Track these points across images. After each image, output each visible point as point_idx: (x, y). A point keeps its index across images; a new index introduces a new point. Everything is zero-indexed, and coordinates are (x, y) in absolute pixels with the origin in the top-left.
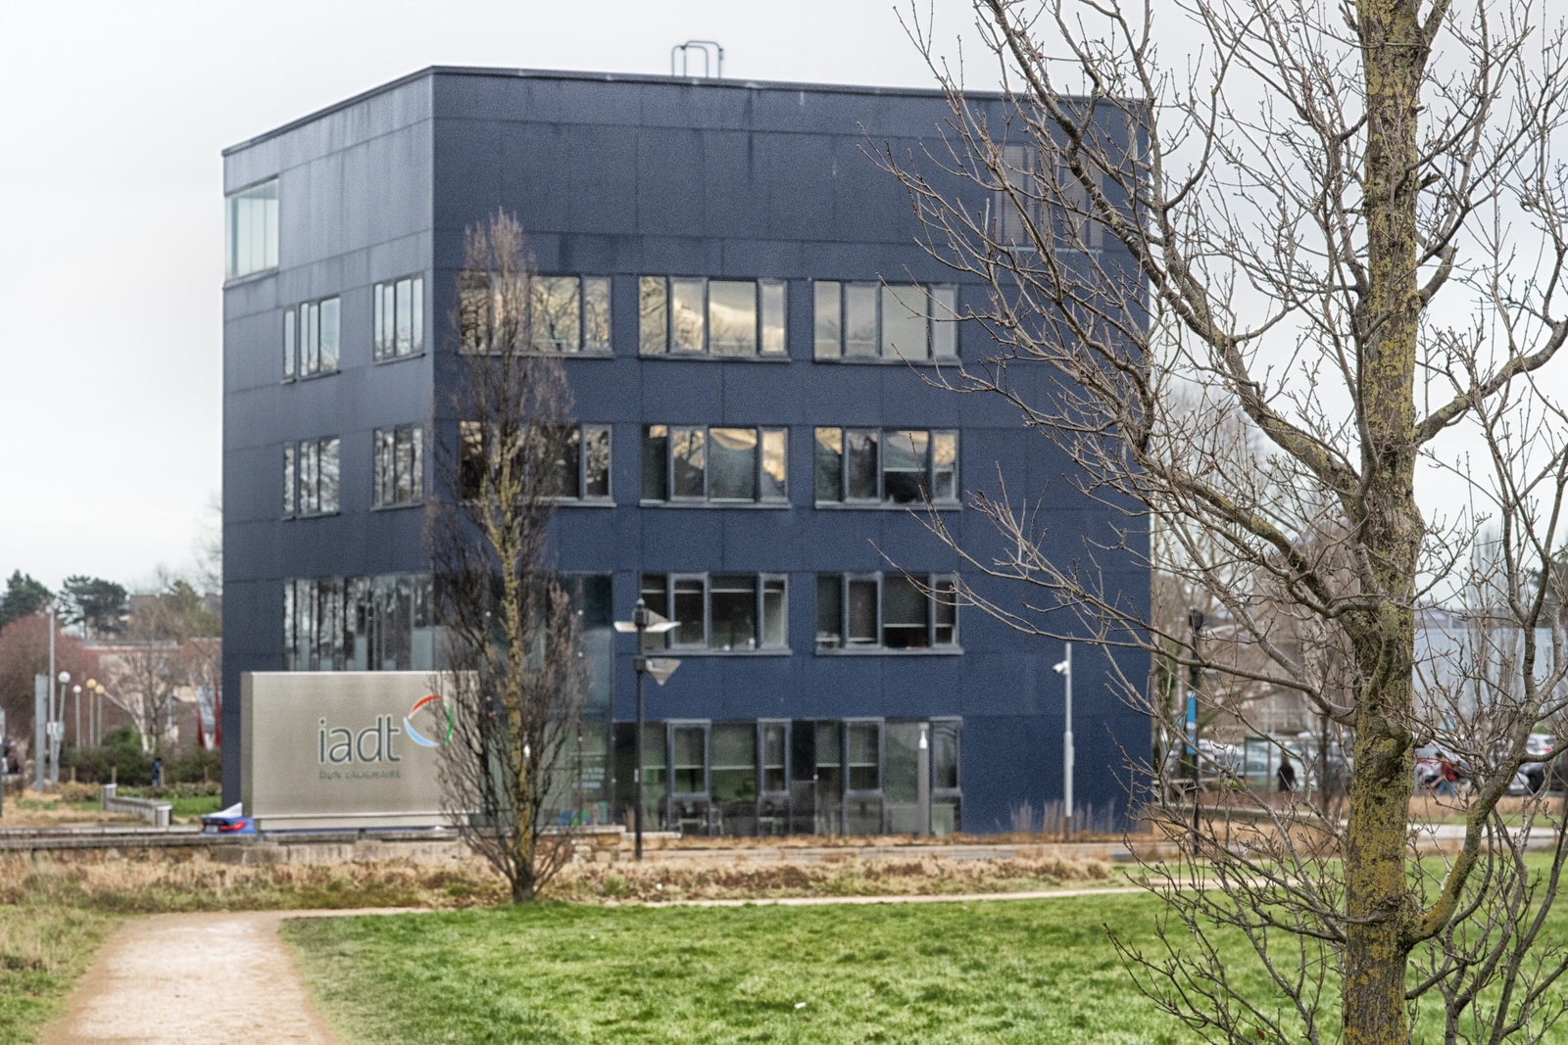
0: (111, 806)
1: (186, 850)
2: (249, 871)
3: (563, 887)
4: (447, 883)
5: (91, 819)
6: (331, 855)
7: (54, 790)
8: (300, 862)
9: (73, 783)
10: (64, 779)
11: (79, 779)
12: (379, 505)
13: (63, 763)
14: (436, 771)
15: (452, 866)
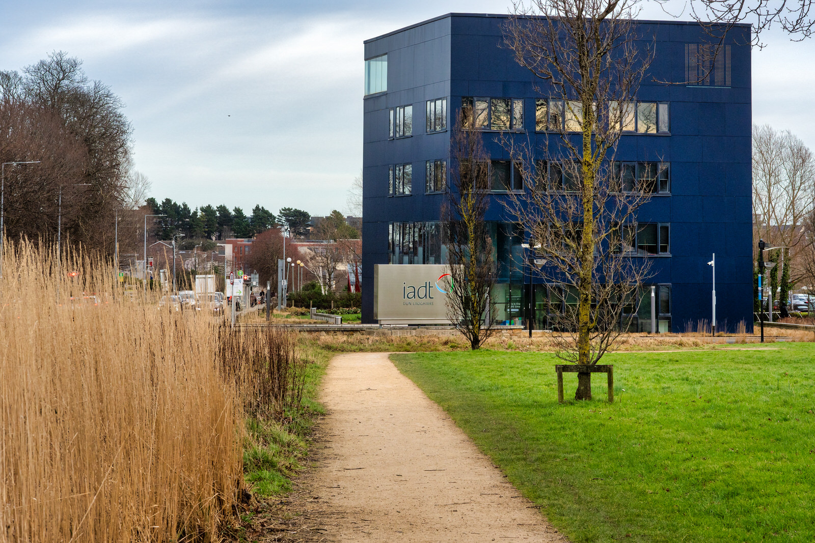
0: (314, 316)
1: (351, 333)
2: (377, 338)
3: (492, 346)
4: (449, 343)
5: (306, 322)
6: (407, 334)
7: (285, 310)
8: (396, 336)
9: (294, 307)
10: (289, 305)
11: (296, 306)
12: (428, 193)
14: (445, 302)
15: (452, 338)
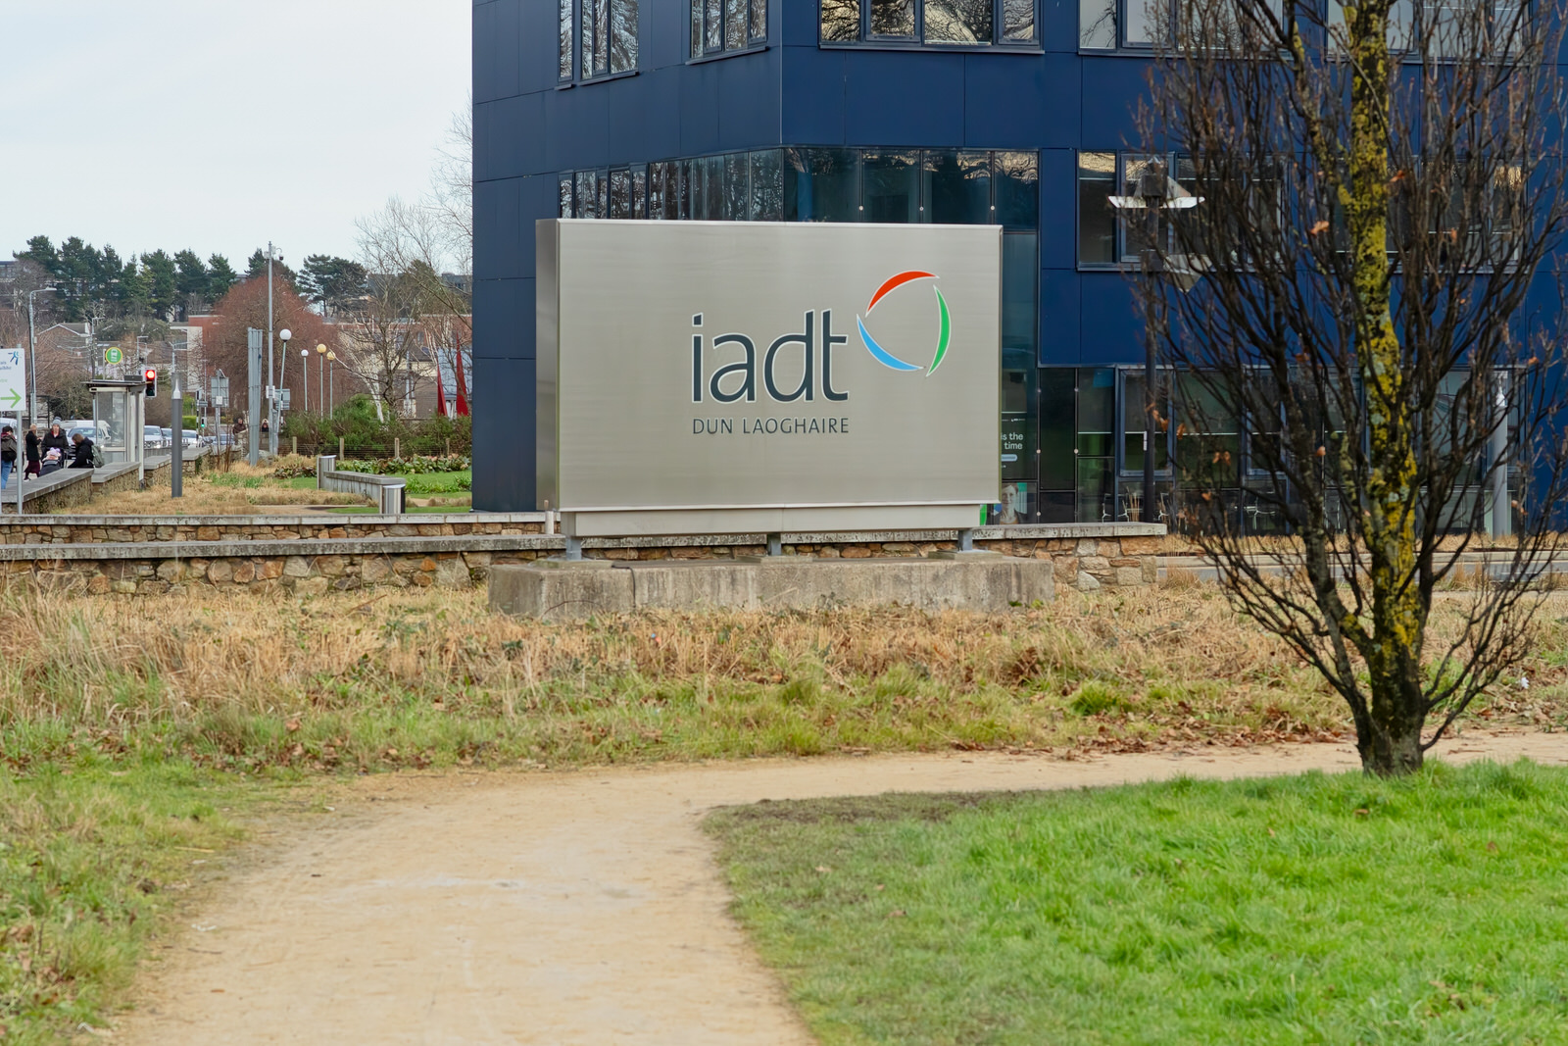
0: (328, 482)
5: (301, 500)
7: (267, 463)
9: (293, 455)
10: (283, 451)
11: (301, 451)
12: (700, 57)
13: (285, 434)
